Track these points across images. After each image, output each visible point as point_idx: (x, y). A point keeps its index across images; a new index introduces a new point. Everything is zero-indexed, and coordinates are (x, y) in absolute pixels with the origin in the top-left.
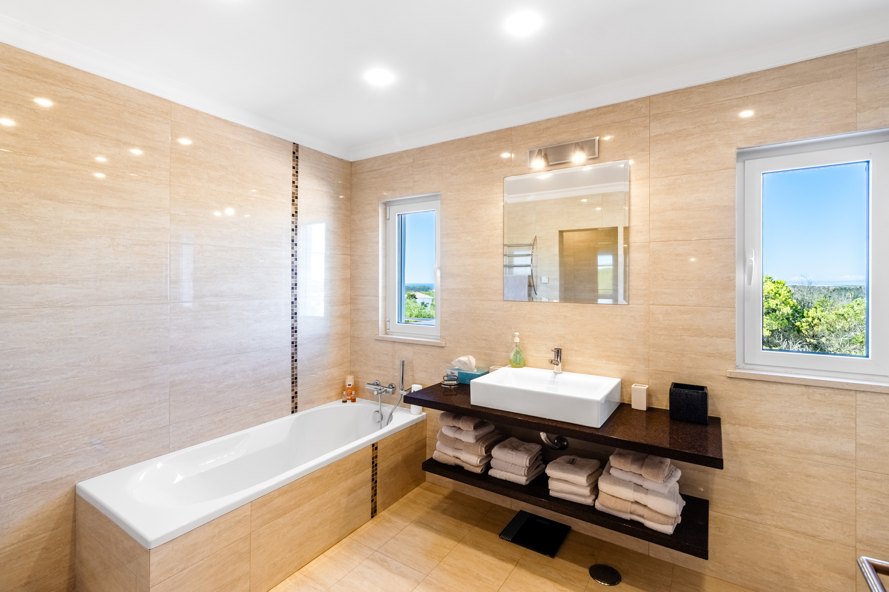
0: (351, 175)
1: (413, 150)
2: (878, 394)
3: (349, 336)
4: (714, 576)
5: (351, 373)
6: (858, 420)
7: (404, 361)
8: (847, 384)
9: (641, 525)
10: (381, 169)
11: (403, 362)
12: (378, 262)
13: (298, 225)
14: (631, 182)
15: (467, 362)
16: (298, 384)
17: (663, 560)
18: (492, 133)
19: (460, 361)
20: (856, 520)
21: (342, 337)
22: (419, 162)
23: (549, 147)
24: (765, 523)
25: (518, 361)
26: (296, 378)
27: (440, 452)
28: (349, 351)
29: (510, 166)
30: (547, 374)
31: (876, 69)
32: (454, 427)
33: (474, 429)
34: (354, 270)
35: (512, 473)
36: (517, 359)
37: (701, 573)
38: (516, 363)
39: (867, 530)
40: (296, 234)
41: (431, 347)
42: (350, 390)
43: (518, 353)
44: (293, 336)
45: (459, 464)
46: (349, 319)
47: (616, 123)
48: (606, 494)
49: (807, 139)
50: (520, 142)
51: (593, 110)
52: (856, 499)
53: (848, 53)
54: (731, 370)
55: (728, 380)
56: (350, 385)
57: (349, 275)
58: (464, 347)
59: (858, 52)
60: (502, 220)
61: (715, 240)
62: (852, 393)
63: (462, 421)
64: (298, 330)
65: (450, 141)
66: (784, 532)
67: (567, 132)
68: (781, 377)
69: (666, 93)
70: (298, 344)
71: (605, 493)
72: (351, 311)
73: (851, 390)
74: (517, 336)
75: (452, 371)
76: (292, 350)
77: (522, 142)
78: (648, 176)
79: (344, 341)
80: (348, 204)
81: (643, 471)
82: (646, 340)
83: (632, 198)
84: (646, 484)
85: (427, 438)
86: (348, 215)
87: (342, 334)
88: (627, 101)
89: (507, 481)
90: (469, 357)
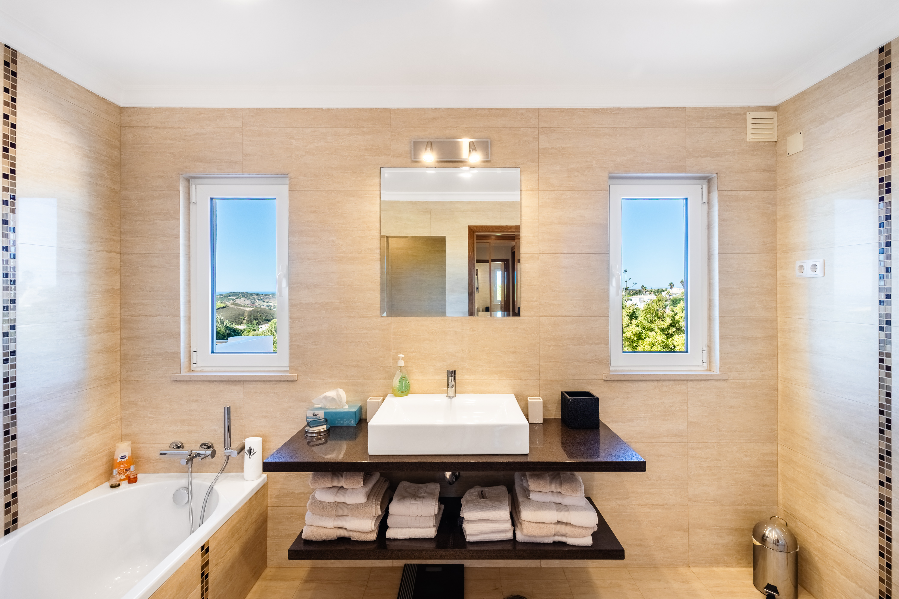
0: (121, 127)
1: (242, 109)
2: (700, 381)
3: (118, 379)
4: (595, 566)
5: (123, 437)
6: (688, 403)
7: (230, 407)
8: (683, 375)
9: (564, 544)
10: (184, 127)
11: (229, 409)
12: (179, 266)
13: (17, 195)
14: (522, 191)
15: (335, 397)
16: (19, 478)
17: (554, 566)
18: (366, 110)
19: (325, 398)
20: (688, 484)
21: (106, 383)
22: (253, 128)
23: (437, 140)
24: (631, 504)
25: (404, 388)
26: (14, 469)
27: (312, 527)
28: (119, 403)
29: (389, 155)
30: (441, 399)
31: (696, 126)
32: (333, 487)
33: (363, 485)
34: (128, 276)
35: (416, 527)
36: (402, 386)
37: (585, 567)
38: (401, 391)
39: (694, 489)
40: (13, 211)
41: (275, 383)
42: (124, 466)
43: (403, 378)
44: (6, 394)
45: (344, 535)
46: (119, 353)
47: (507, 128)
48: (529, 523)
49: (655, 173)
50: (402, 128)
51: (484, 109)
52: (688, 467)
53: (680, 109)
54: (606, 374)
55: (604, 383)
56: (123, 457)
57: (118, 284)
58: (326, 379)
59: (687, 110)
60: (378, 219)
61: (593, 255)
62: (685, 382)
63: (346, 478)
64: (18, 382)
65: (303, 109)
66: (644, 508)
67: (456, 127)
68: (642, 375)
69: (553, 109)
70: (18, 407)
71: (528, 521)
72: (121, 340)
73: (684, 380)
74: (401, 359)
75: (315, 412)
76: (4, 420)
77: (403, 129)
78: (537, 188)
79: (109, 389)
80: (115, 172)
81: (563, 488)
82: (537, 352)
83: (522, 208)
84: (566, 501)
85: (269, 508)
86: (115, 189)
87: (107, 379)
88: (517, 108)
89: (411, 539)
90: (338, 391)
